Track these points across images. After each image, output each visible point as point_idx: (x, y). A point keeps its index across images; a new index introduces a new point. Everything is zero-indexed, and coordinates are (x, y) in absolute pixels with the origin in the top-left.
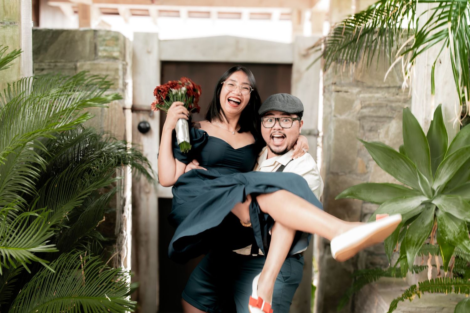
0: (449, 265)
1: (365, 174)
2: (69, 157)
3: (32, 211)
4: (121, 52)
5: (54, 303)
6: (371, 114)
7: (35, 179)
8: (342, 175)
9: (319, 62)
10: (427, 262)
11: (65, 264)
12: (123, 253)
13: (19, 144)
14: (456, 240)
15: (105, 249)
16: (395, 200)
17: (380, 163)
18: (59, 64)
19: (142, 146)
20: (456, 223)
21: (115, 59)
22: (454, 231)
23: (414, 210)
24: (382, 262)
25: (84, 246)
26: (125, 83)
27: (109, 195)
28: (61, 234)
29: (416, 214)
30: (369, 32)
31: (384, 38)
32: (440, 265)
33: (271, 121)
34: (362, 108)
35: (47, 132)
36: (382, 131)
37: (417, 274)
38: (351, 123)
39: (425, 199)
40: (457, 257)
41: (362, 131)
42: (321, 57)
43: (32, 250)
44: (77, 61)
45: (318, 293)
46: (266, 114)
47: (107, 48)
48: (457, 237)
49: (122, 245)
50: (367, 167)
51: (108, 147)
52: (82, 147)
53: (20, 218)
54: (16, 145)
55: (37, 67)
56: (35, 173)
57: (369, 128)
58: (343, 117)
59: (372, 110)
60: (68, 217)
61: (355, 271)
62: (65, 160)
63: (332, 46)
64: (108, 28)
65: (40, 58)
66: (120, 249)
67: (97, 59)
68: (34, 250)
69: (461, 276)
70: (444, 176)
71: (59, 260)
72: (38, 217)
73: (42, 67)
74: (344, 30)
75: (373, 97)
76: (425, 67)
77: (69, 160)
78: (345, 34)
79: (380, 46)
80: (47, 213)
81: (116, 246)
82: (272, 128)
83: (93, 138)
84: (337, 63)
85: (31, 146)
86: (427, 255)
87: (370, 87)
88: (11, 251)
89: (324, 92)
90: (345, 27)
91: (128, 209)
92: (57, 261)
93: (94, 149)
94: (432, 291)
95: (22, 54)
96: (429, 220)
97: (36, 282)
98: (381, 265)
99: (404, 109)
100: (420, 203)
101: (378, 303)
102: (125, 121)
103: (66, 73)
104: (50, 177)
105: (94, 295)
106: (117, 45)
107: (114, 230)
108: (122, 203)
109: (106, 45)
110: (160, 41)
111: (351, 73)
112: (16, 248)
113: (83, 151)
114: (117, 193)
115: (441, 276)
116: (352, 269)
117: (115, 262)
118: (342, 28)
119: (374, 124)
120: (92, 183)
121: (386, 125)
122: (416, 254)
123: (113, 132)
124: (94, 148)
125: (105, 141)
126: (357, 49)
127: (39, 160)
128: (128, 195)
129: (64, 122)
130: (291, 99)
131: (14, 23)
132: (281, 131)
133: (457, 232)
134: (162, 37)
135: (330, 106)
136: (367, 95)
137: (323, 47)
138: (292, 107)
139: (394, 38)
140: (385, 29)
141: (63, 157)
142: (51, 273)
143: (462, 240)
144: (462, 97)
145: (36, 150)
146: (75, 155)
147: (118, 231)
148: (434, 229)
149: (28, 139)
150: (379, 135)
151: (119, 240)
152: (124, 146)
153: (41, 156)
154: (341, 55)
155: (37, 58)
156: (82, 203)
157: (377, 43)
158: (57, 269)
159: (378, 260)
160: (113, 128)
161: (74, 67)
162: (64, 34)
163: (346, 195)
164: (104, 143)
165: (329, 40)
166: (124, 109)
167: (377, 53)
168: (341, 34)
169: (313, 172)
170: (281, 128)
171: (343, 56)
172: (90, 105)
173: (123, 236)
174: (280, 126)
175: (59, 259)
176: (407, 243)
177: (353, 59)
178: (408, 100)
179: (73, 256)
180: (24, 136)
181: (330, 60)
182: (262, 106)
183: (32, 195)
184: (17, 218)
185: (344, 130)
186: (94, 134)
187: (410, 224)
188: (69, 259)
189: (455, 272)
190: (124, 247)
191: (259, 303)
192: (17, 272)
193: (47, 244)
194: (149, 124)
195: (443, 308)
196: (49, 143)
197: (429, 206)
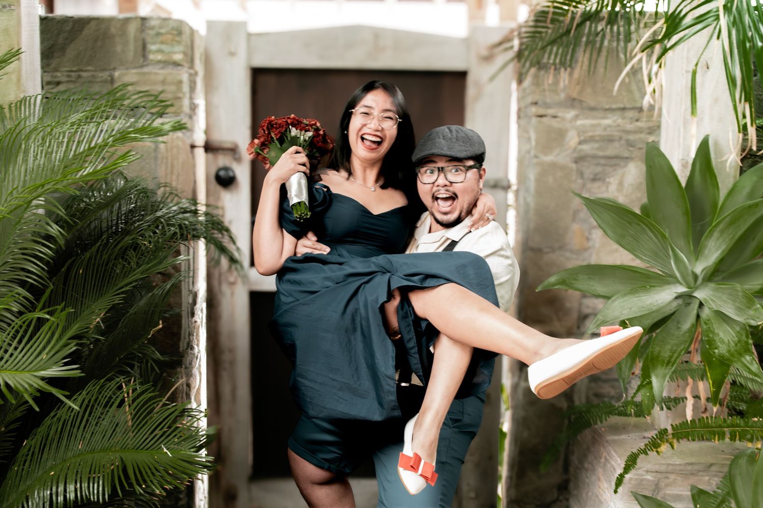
0: (721, 396)
1: (586, 249)
2: (102, 226)
3: (41, 310)
4: (185, 54)
5: (79, 460)
6: (594, 152)
7: (48, 261)
8: (547, 253)
9: (511, 68)
10: (685, 391)
11: (97, 398)
12: (194, 382)
13: (19, 203)
14: (732, 355)
15: (165, 374)
16: (633, 292)
17: (609, 232)
18: (84, 74)
19: (223, 208)
20: (732, 328)
21: (177, 64)
22: (728, 340)
23: (663, 307)
24: (613, 392)
25: (129, 369)
26: (194, 104)
27: (168, 286)
28: (91, 351)
29: (667, 314)
30: (592, 19)
31: (615, 28)
32: (706, 397)
33: (432, 172)
34: (580, 143)
35: (65, 183)
36: (613, 182)
37: (669, 411)
38: (562, 168)
39: (682, 289)
40: (734, 383)
41: (580, 181)
42: (512, 60)
43: (41, 374)
44: (114, 69)
45: (510, 444)
46: (424, 161)
47: (163, 47)
48: (732, 350)
49: (193, 368)
50: (588, 239)
51: (167, 210)
52: (124, 209)
53: (20, 323)
54: (15, 204)
55: (48, 78)
56: (46, 252)
57: (592, 176)
58: (549, 158)
59: (596, 145)
60: (103, 323)
61: (569, 407)
62: (96, 230)
63: (530, 41)
64: (164, 15)
65: (54, 63)
66: (189, 375)
67: (147, 65)
68: (43, 373)
69: (741, 414)
70: (713, 252)
71: (87, 392)
72: (50, 320)
73: (57, 80)
74: (550, 16)
75: (599, 125)
76: (683, 74)
77: (103, 230)
78: (553, 21)
79: (610, 41)
80: (64, 313)
81: (183, 370)
82: (433, 183)
83: (141, 195)
84: (540, 69)
85: (38, 206)
86: (685, 379)
87: (592, 109)
88: (7, 375)
89: (519, 117)
90: (552, 10)
91: (202, 310)
92: (84, 393)
93: (143, 213)
94: (693, 438)
95: (22, 56)
96: (688, 323)
97: (50, 427)
98: (612, 398)
99: (648, 143)
100: (675, 295)
101: (606, 458)
102: (194, 166)
103: (96, 88)
104: (71, 258)
105: (143, 448)
106: (179, 42)
107: (179, 345)
108: (191, 301)
109: (162, 43)
110: (249, 35)
111: (562, 85)
112: (14, 371)
113: (126, 215)
114: (183, 283)
115: (707, 414)
116: (564, 405)
117: (180, 396)
118: (547, 13)
119: (599, 169)
120: (140, 267)
121: (620, 172)
122: (667, 378)
123: (174, 184)
124: (143, 211)
125: (161, 200)
126: (572, 47)
127: (53, 230)
128: (201, 287)
129: (93, 166)
130: (464, 135)
131: (10, 6)
132: (448, 188)
133: (734, 342)
134: (253, 28)
135: (529, 139)
136: (588, 122)
137: (516, 43)
138: (464, 148)
139: (633, 28)
140: (618, 13)
141: (93, 226)
142: (74, 411)
143: (741, 355)
144: (743, 123)
145: (49, 213)
146: (112, 223)
147: (185, 345)
148: (697, 338)
149: (33, 195)
150: (607, 187)
151: (186, 361)
152: (193, 208)
153: (57, 224)
154: (546, 56)
155: (48, 65)
156: (124, 299)
157: (604, 36)
158: (84, 406)
159: (606, 389)
160: (174, 177)
161: (109, 78)
162: (93, 24)
163: (554, 285)
164: (160, 202)
165: (526, 32)
166: (193, 147)
167: (604, 53)
168: (545, 22)
169: (502, 253)
170: (448, 183)
171: (549, 58)
172: (135, 139)
173: (194, 354)
174: (447, 179)
175: (86, 390)
176: (652, 359)
177: (567, 63)
178: (655, 129)
179: (110, 384)
180: (28, 188)
181: (528, 64)
182: (416, 149)
183: (43, 287)
184: (14, 323)
185: (550, 179)
186: (143, 188)
187: (658, 331)
188: (103, 390)
189: (730, 407)
190: (195, 371)
191: (415, 461)
192: (18, 411)
193: (66, 364)
194: (233, 171)
195: (711, 465)
196: (69, 202)
197: (688, 301)
